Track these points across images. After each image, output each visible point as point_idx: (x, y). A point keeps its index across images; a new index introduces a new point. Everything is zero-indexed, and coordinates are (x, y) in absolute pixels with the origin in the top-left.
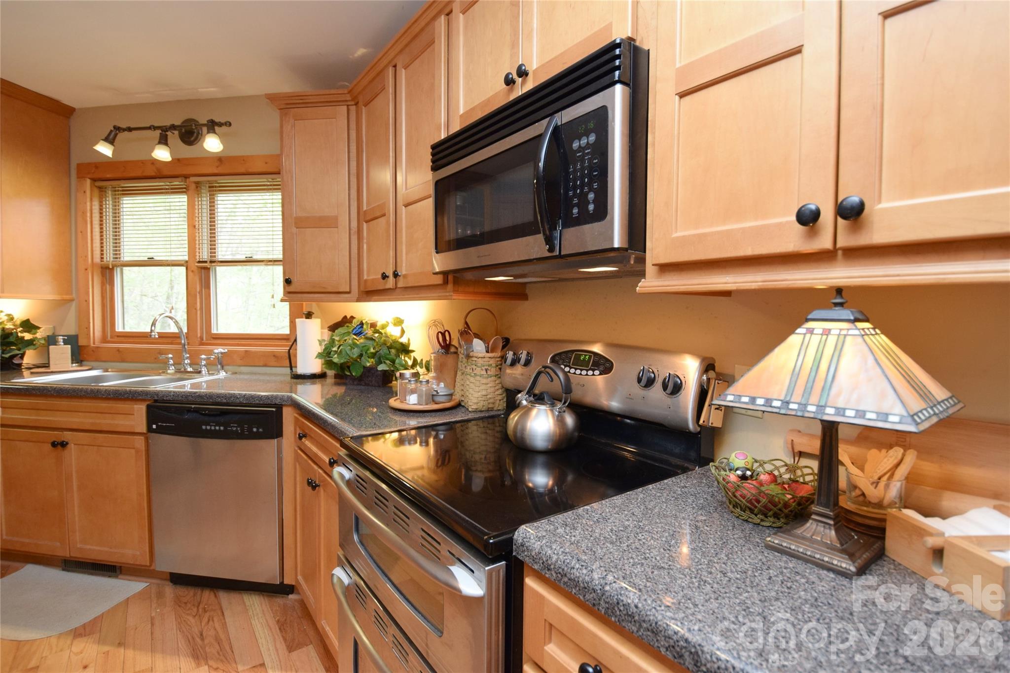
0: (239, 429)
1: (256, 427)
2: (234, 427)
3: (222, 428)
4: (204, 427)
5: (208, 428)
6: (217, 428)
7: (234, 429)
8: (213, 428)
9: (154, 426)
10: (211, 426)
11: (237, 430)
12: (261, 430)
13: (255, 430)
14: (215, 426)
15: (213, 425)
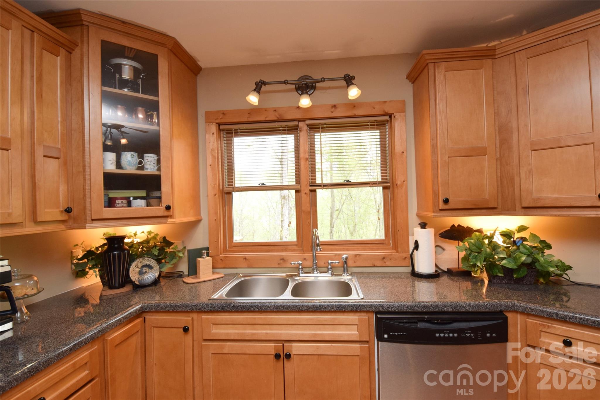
0: (472, 335)
1: (489, 333)
2: (468, 333)
3: (456, 335)
4: (437, 335)
5: (442, 335)
6: (451, 335)
7: (468, 335)
8: (446, 335)
9: (386, 336)
10: (444, 333)
11: (470, 336)
12: (494, 335)
13: (488, 335)
14: (449, 334)
15: (446, 333)
